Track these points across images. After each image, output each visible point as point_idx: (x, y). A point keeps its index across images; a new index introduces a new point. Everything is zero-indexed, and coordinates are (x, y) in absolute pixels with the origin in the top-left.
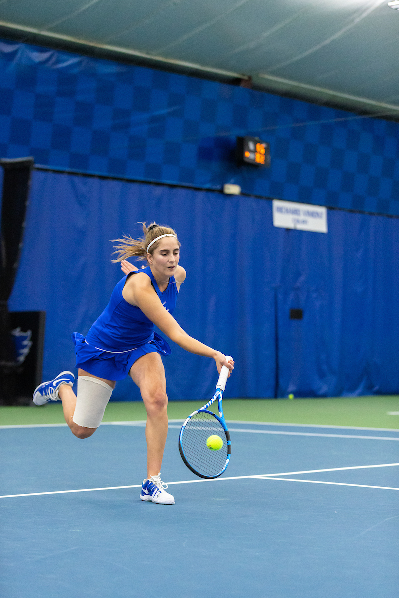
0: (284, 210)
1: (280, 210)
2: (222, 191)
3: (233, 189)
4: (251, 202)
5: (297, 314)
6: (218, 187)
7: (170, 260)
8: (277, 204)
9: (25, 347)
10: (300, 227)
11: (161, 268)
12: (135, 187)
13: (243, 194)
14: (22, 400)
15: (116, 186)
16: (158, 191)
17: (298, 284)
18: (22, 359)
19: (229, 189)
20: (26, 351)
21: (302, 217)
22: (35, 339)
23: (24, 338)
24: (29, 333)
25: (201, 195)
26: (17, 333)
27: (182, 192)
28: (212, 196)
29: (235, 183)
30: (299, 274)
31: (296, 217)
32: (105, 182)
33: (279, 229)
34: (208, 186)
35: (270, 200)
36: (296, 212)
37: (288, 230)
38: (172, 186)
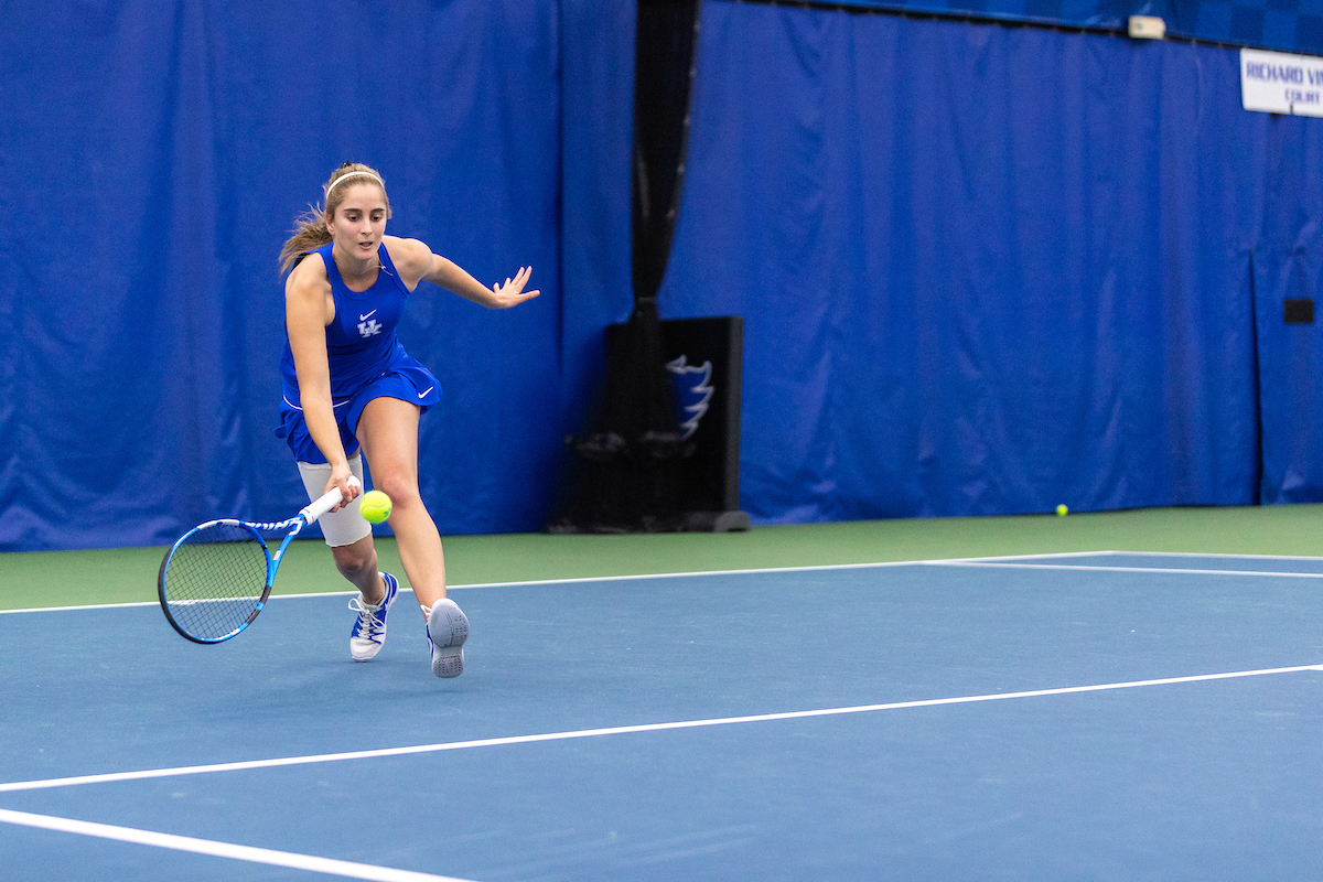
0: (1265, 72)
1: (1257, 71)
2: (1123, 32)
3: (1149, 27)
4: (1190, 54)
5: (1299, 312)
6: (1116, 23)
7: (363, 231)
8: (1248, 57)
9: (699, 398)
10: (1302, 109)
11: (347, 244)
12: (927, 29)
13: (1170, 36)
14: (698, 517)
15: (886, 28)
16: (979, 36)
17: (1301, 242)
18: (692, 425)
19: (1140, 27)
20: (700, 407)
21: (1306, 87)
22: (719, 380)
23: (697, 379)
24: (707, 366)
25: (1075, 43)
26: (680, 367)
27: (1033, 38)
28: (1099, 43)
29: (1151, 14)
30: (1303, 218)
31: (1291, 86)
32: (858, 20)
33: (1254, 114)
34: (1092, 21)
35: (1233, 50)
36: (1292, 75)
37: (1275, 117)
38: (1008, 25)
